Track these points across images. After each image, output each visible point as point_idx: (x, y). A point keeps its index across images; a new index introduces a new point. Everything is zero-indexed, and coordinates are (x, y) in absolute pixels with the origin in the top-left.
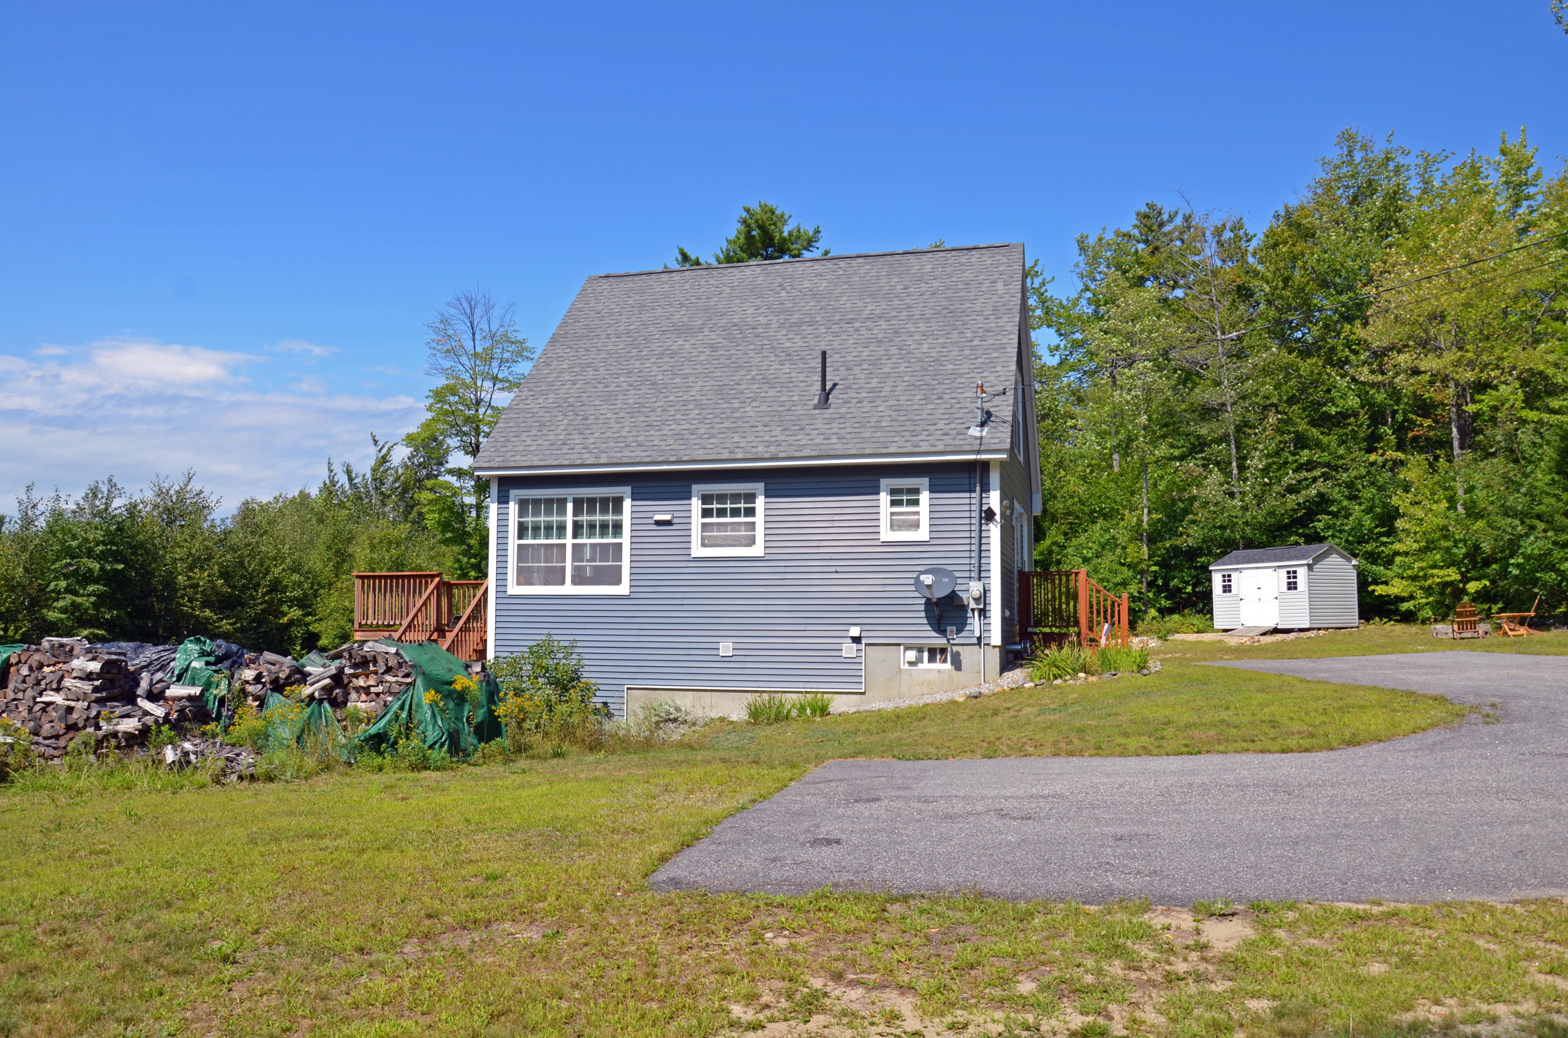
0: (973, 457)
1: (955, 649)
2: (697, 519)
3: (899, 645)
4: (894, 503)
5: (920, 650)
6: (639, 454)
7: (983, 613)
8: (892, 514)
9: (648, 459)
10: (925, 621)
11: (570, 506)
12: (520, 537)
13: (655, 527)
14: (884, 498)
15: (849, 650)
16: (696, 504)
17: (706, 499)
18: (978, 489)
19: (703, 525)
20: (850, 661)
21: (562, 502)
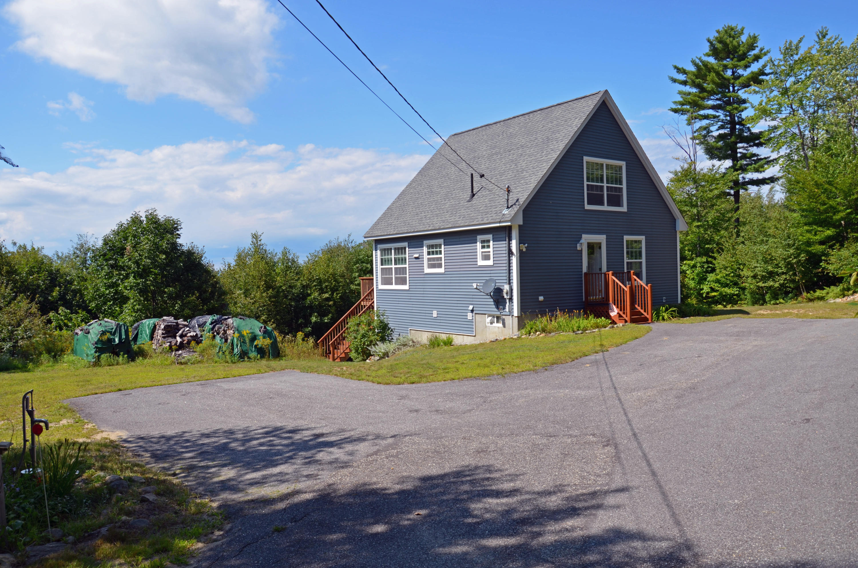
0: (498, 225)
1: (504, 317)
2: (426, 257)
3: (485, 314)
4: (483, 247)
5: (494, 317)
6: (405, 229)
7: (511, 299)
8: (482, 252)
9: (406, 231)
10: (493, 303)
11: (393, 251)
12: (382, 265)
13: (415, 260)
14: (479, 245)
15: (470, 316)
16: (425, 249)
17: (429, 247)
18: (507, 239)
19: (428, 258)
20: (471, 321)
21: (391, 249)
